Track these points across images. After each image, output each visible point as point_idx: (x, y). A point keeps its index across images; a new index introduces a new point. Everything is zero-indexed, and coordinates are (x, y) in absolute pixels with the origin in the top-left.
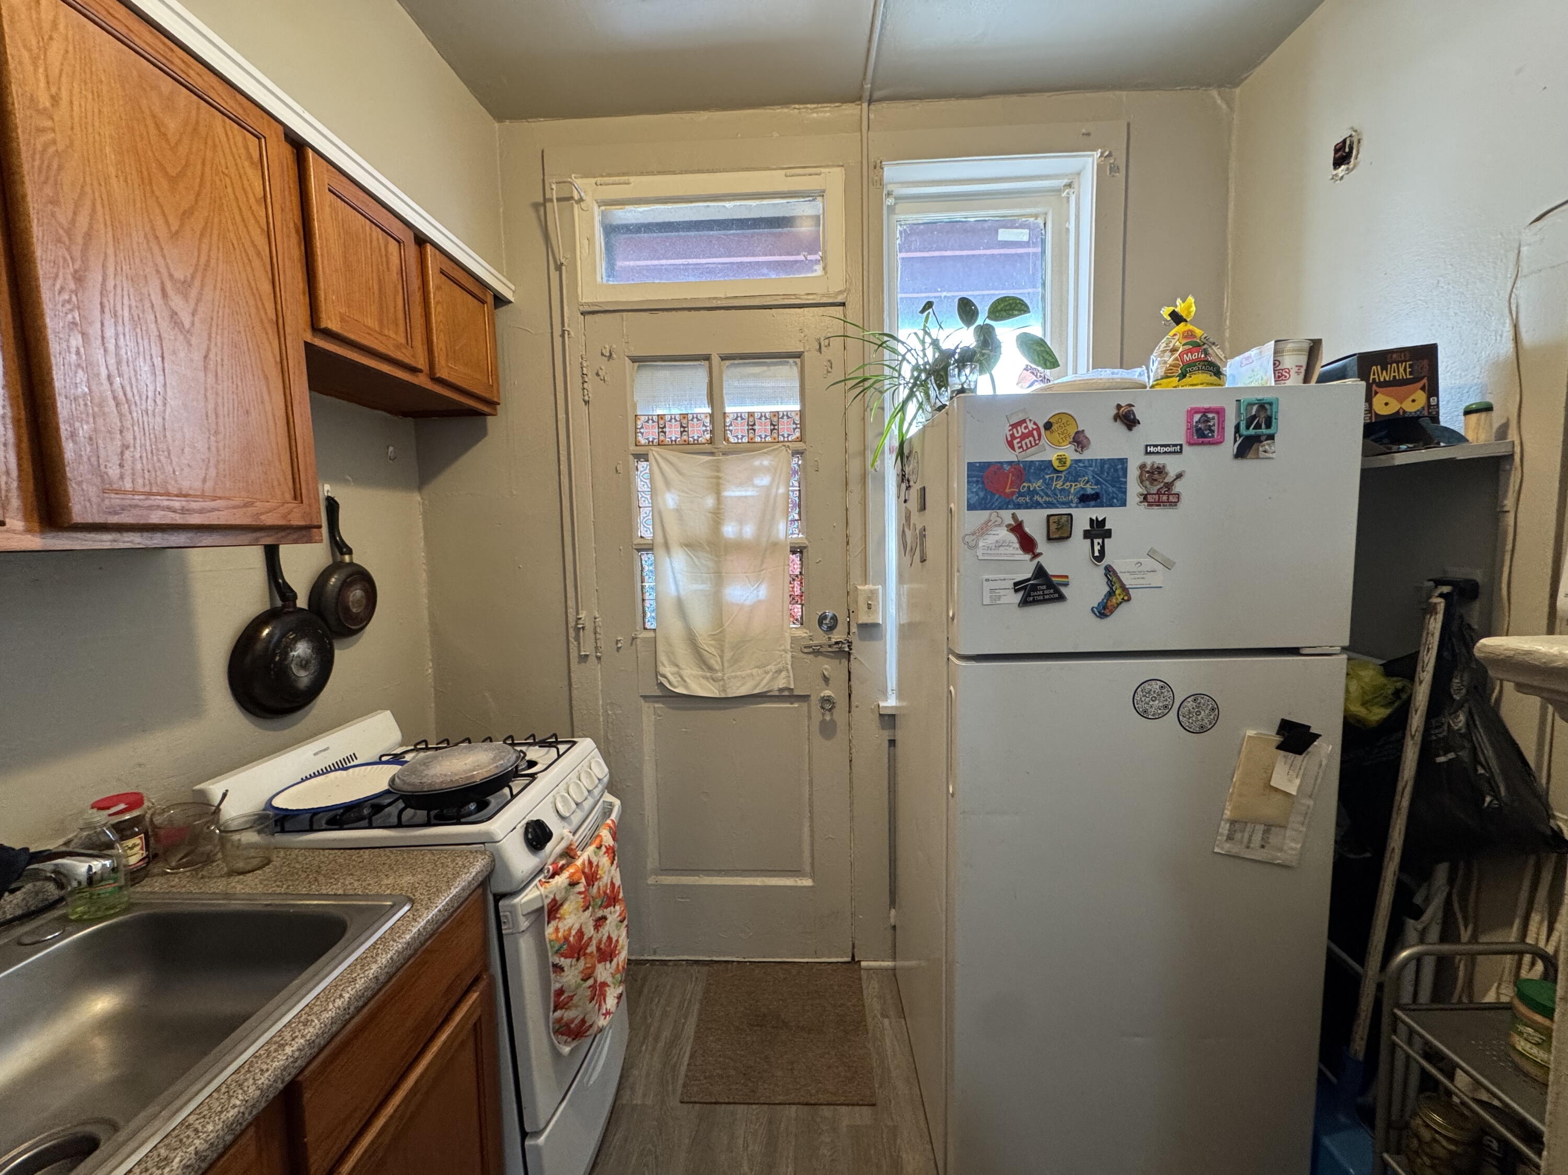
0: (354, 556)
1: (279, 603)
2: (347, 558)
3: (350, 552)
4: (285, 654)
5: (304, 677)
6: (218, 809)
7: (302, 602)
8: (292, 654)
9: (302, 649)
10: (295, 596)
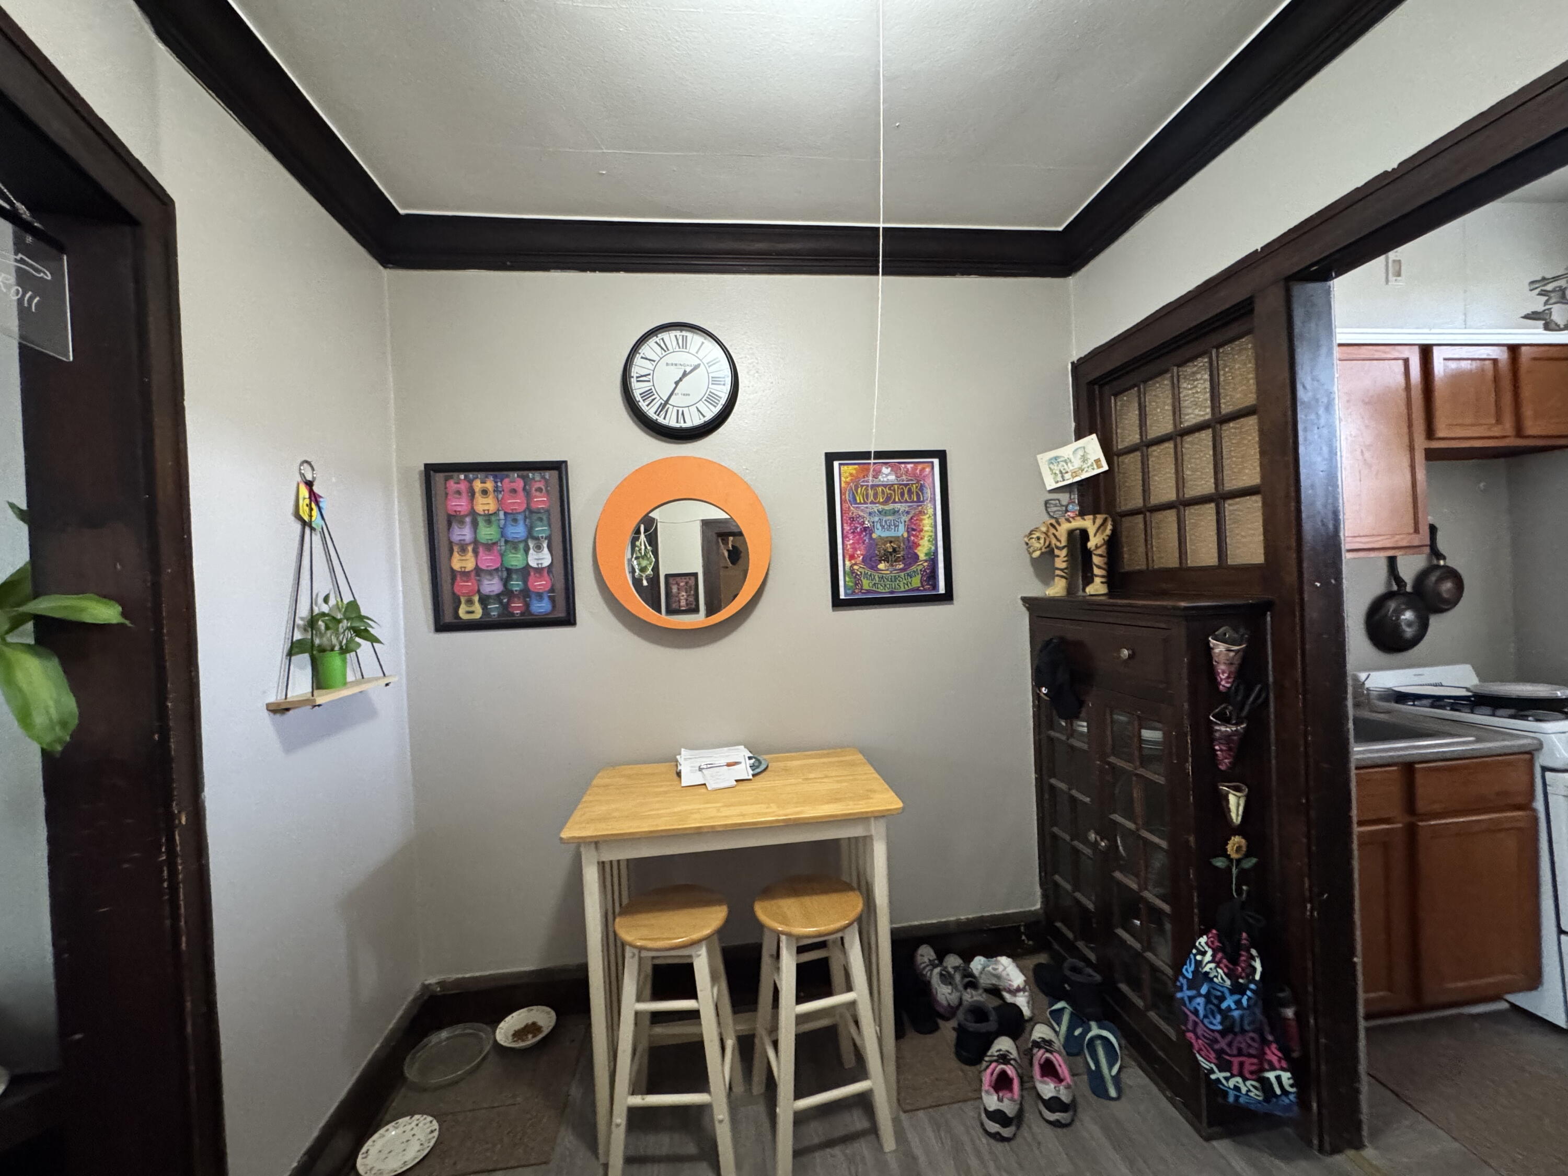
0: (1447, 560)
1: (1395, 588)
2: (1442, 563)
3: (1444, 558)
4: (1398, 618)
5: (1409, 632)
6: (1363, 683)
7: (1409, 589)
8: (1403, 617)
9: (1408, 615)
10: (1406, 584)
